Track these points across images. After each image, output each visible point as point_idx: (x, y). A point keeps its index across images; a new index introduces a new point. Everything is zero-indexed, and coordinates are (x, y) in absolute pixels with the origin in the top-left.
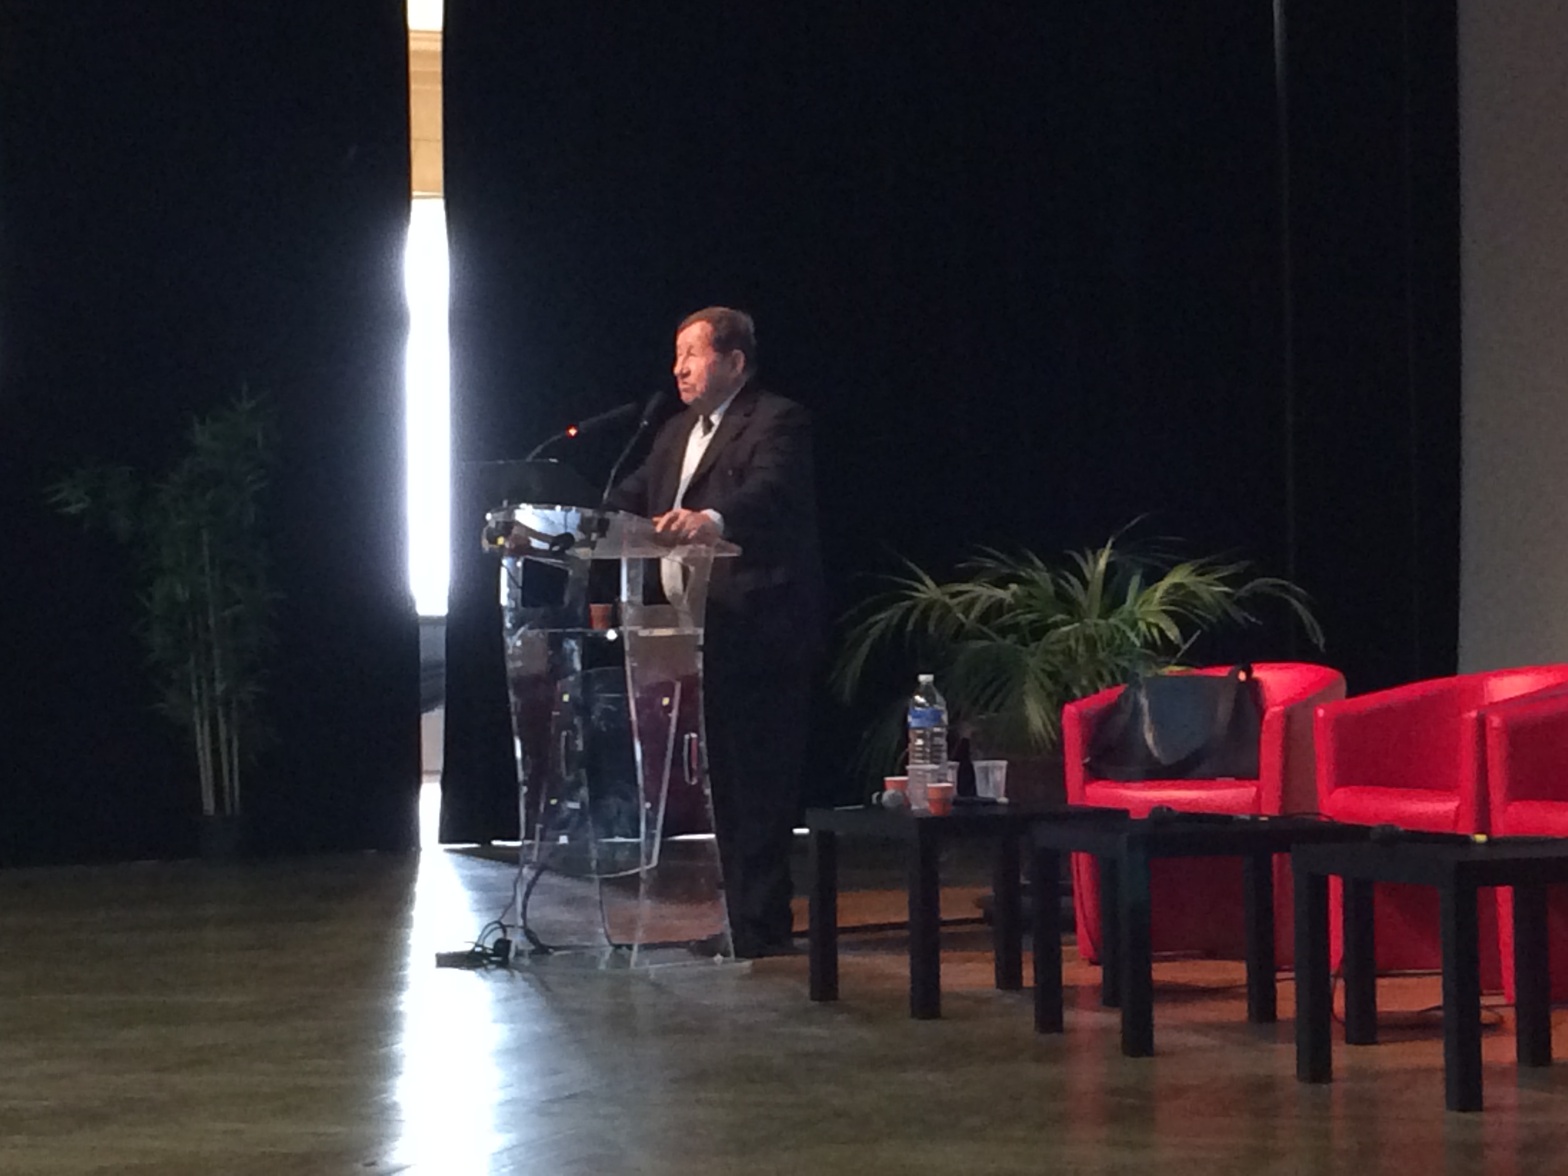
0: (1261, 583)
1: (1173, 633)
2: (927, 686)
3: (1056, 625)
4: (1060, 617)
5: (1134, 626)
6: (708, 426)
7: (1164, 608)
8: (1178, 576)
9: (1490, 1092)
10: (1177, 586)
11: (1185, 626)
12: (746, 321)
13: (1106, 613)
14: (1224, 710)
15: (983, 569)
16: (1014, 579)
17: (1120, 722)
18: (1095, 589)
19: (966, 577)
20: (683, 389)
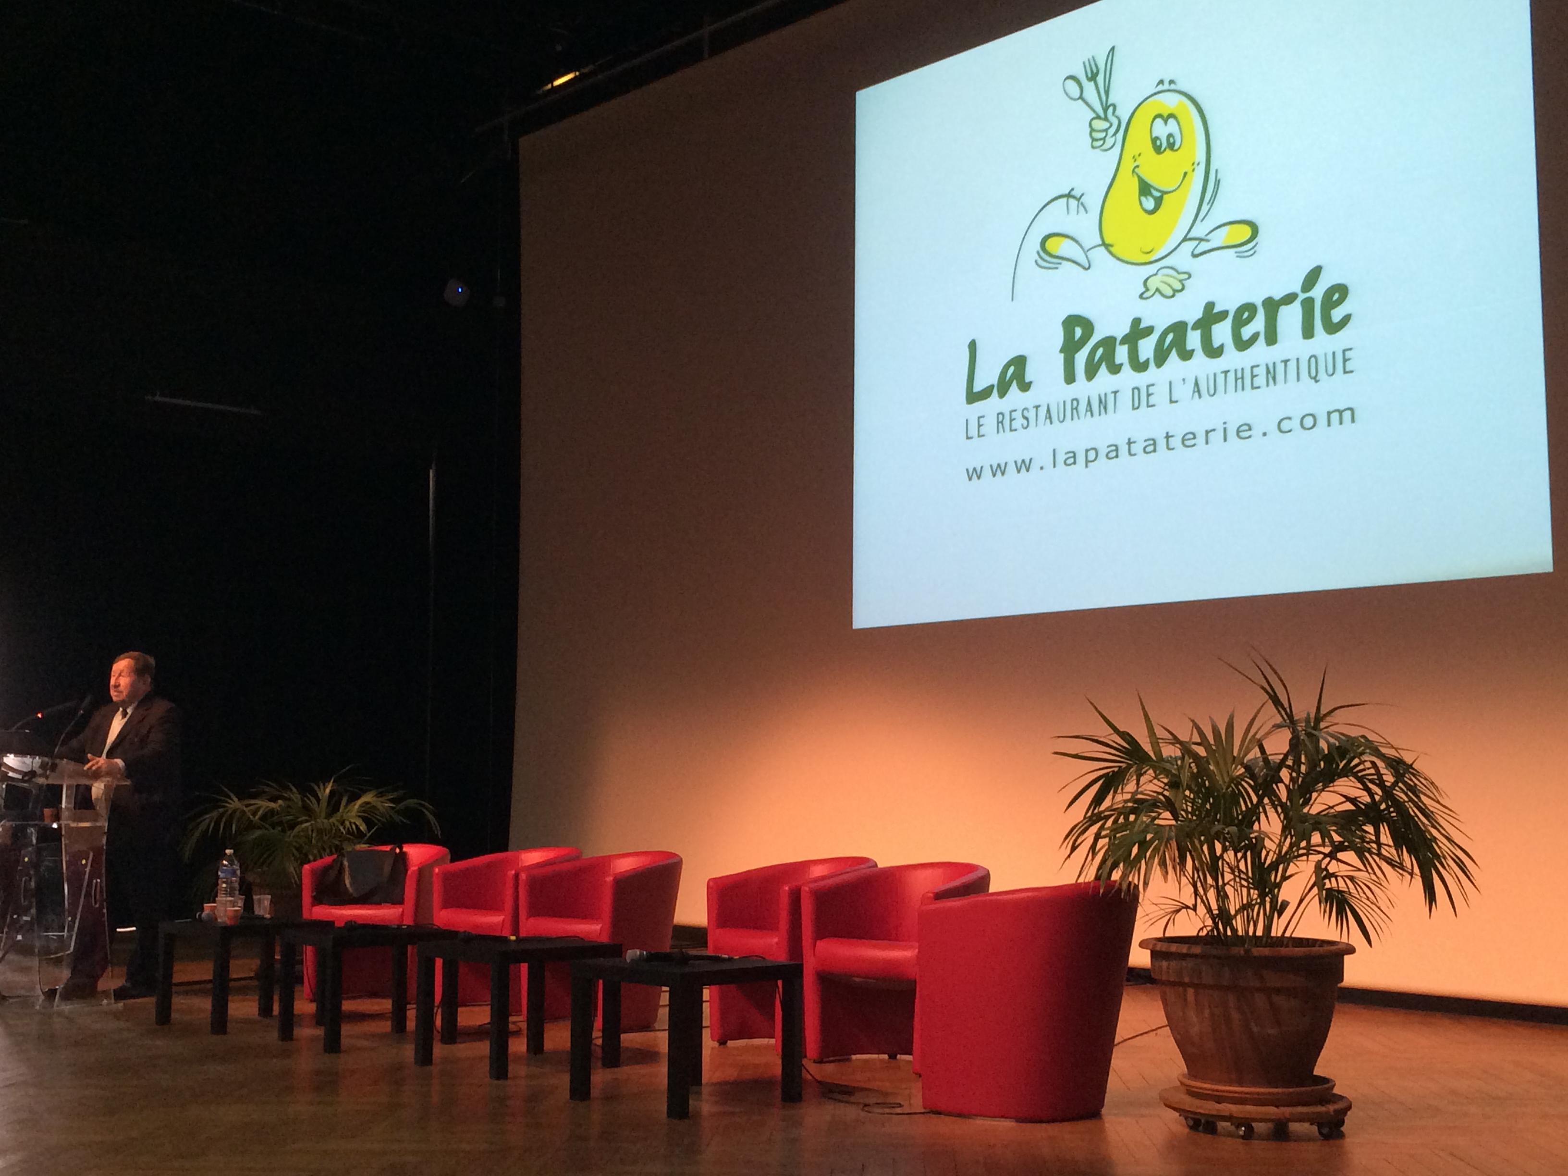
0: (411, 802)
1: (363, 827)
2: (230, 856)
3: (302, 822)
4: (304, 818)
5: (343, 823)
6: (125, 714)
7: (359, 814)
8: (368, 798)
9: (512, 1069)
10: (367, 803)
11: (369, 824)
12: (152, 661)
13: (329, 816)
14: (387, 869)
15: (264, 792)
16: (281, 797)
17: (333, 874)
18: (324, 804)
19: (255, 796)
20: (113, 693)
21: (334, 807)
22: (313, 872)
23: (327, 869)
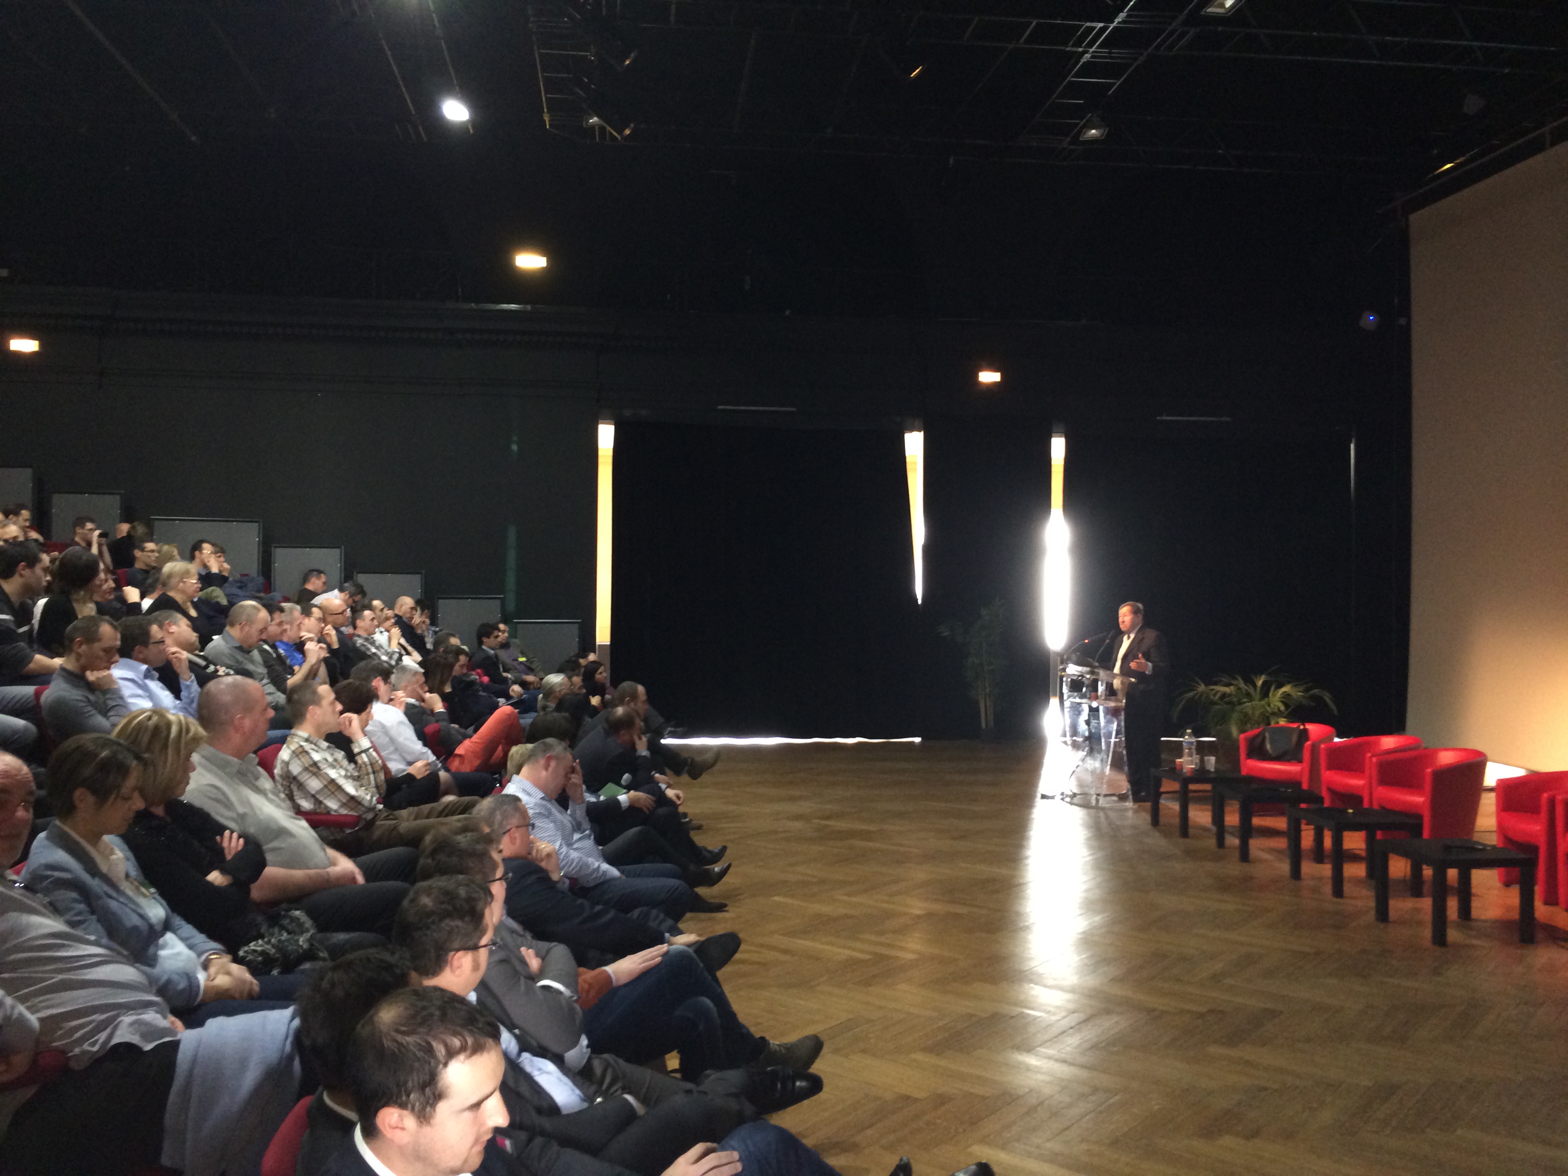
0: (1316, 691)
1: (1282, 708)
2: (1189, 733)
3: (1245, 703)
4: (1245, 700)
5: (1269, 705)
7: (1282, 700)
8: (1286, 689)
10: (1285, 692)
11: (1287, 706)
13: (1261, 699)
14: (1294, 738)
15: (1221, 681)
16: (1231, 684)
17: (1259, 740)
18: (1258, 690)
19: (1216, 684)
20: (1121, 626)
21: (1265, 692)
22: (1246, 739)
23: (1257, 736)
